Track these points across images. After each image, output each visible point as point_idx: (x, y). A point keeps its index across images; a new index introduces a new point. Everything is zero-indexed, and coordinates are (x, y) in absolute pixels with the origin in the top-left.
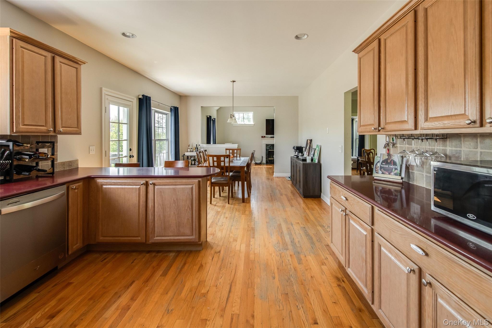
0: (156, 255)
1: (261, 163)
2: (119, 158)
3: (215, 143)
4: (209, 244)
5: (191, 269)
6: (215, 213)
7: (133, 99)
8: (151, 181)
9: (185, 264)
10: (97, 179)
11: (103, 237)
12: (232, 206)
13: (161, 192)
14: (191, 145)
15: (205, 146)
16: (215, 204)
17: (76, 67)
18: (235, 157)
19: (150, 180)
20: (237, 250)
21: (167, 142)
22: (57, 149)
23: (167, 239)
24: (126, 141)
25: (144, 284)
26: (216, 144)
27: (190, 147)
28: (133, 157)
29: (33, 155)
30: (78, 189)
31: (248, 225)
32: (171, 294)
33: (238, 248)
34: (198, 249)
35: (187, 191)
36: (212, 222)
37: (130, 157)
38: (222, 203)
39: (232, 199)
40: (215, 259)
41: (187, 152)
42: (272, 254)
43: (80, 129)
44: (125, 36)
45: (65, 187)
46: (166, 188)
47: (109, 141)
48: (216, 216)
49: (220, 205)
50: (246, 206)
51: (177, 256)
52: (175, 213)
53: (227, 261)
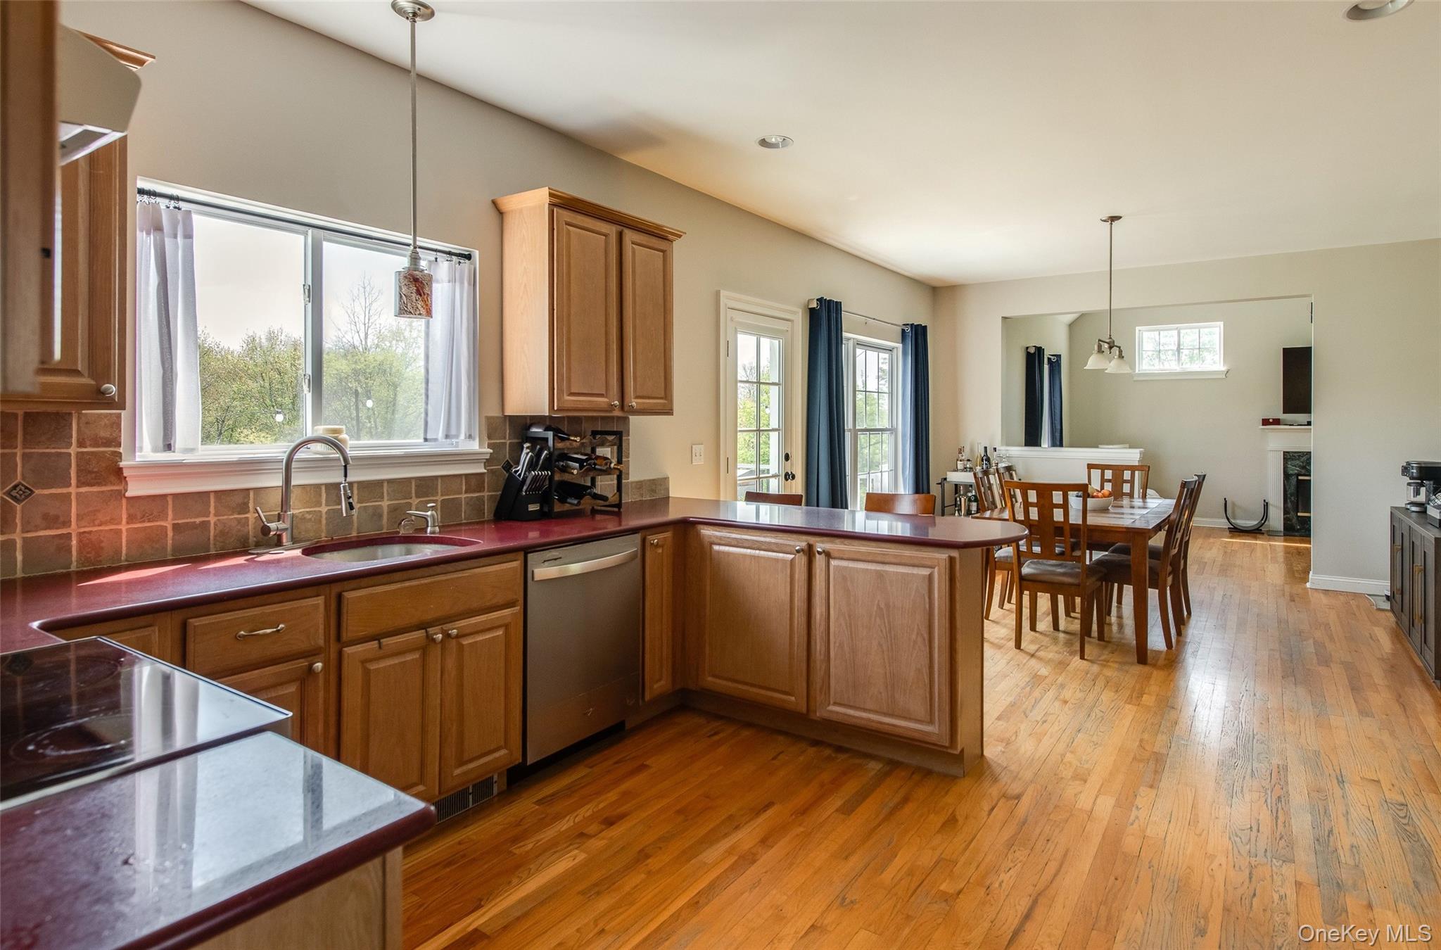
0: (833, 755)
1: (1258, 529)
2: (759, 478)
3: (1058, 441)
4: (989, 766)
5: (922, 820)
6: (1027, 680)
7: (794, 313)
8: (820, 545)
9: (906, 800)
10: (702, 526)
11: (714, 676)
12: (1095, 668)
13: (845, 575)
14: (967, 450)
15: (1018, 454)
16: (1032, 652)
17: (662, 248)
18: (1126, 494)
19: (818, 542)
20: (1080, 807)
21: (893, 436)
22: (629, 450)
23: (862, 718)
24: (777, 433)
25: (793, 817)
26: (1061, 445)
27: (965, 456)
28: (793, 477)
29: (586, 460)
30: (662, 546)
31: (1141, 741)
32: (856, 861)
33: (1084, 802)
34: (954, 770)
35: (915, 584)
36: (1012, 706)
37: (786, 480)
38: (1060, 653)
39: (1099, 645)
40: (999, 813)
41: (955, 471)
42: (1215, 856)
43: (671, 402)
44: (766, 147)
45: (638, 537)
46: (857, 568)
47: (736, 432)
48: (1028, 688)
49: (1050, 657)
50: (1148, 678)
51: (887, 774)
52: (881, 645)
53: (1038, 831)
